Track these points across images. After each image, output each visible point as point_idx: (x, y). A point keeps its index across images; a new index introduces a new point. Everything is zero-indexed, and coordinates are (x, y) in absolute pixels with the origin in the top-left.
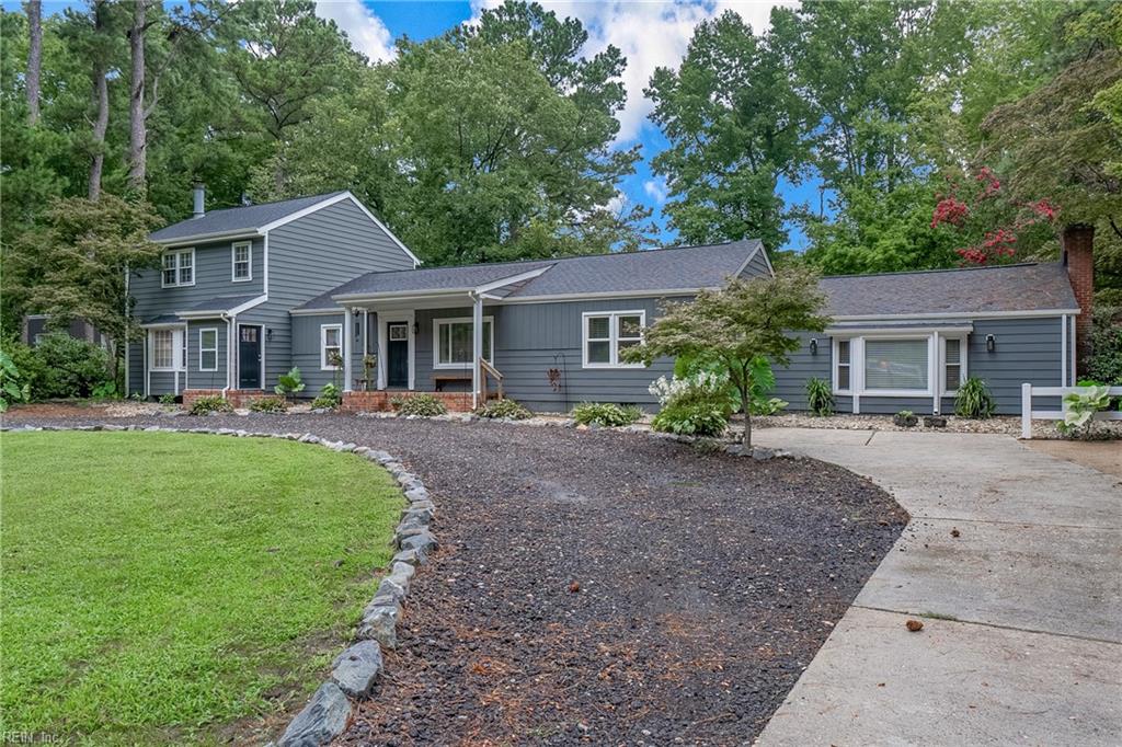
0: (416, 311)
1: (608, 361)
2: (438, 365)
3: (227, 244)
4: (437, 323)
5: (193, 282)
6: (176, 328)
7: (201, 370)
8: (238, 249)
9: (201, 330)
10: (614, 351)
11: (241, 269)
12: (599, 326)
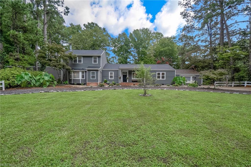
0: (129, 71)
1: (164, 78)
2: (132, 79)
3: (92, 57)
4: (132, 72)
5: (82, 63)
6: (80, 71)
7: (91, 79)
8: (94, 58)
9: (91, 72)
10: (161, 77)
11: (95, 61)
12: (159, 74)
